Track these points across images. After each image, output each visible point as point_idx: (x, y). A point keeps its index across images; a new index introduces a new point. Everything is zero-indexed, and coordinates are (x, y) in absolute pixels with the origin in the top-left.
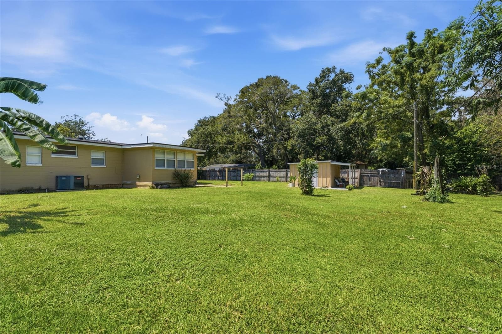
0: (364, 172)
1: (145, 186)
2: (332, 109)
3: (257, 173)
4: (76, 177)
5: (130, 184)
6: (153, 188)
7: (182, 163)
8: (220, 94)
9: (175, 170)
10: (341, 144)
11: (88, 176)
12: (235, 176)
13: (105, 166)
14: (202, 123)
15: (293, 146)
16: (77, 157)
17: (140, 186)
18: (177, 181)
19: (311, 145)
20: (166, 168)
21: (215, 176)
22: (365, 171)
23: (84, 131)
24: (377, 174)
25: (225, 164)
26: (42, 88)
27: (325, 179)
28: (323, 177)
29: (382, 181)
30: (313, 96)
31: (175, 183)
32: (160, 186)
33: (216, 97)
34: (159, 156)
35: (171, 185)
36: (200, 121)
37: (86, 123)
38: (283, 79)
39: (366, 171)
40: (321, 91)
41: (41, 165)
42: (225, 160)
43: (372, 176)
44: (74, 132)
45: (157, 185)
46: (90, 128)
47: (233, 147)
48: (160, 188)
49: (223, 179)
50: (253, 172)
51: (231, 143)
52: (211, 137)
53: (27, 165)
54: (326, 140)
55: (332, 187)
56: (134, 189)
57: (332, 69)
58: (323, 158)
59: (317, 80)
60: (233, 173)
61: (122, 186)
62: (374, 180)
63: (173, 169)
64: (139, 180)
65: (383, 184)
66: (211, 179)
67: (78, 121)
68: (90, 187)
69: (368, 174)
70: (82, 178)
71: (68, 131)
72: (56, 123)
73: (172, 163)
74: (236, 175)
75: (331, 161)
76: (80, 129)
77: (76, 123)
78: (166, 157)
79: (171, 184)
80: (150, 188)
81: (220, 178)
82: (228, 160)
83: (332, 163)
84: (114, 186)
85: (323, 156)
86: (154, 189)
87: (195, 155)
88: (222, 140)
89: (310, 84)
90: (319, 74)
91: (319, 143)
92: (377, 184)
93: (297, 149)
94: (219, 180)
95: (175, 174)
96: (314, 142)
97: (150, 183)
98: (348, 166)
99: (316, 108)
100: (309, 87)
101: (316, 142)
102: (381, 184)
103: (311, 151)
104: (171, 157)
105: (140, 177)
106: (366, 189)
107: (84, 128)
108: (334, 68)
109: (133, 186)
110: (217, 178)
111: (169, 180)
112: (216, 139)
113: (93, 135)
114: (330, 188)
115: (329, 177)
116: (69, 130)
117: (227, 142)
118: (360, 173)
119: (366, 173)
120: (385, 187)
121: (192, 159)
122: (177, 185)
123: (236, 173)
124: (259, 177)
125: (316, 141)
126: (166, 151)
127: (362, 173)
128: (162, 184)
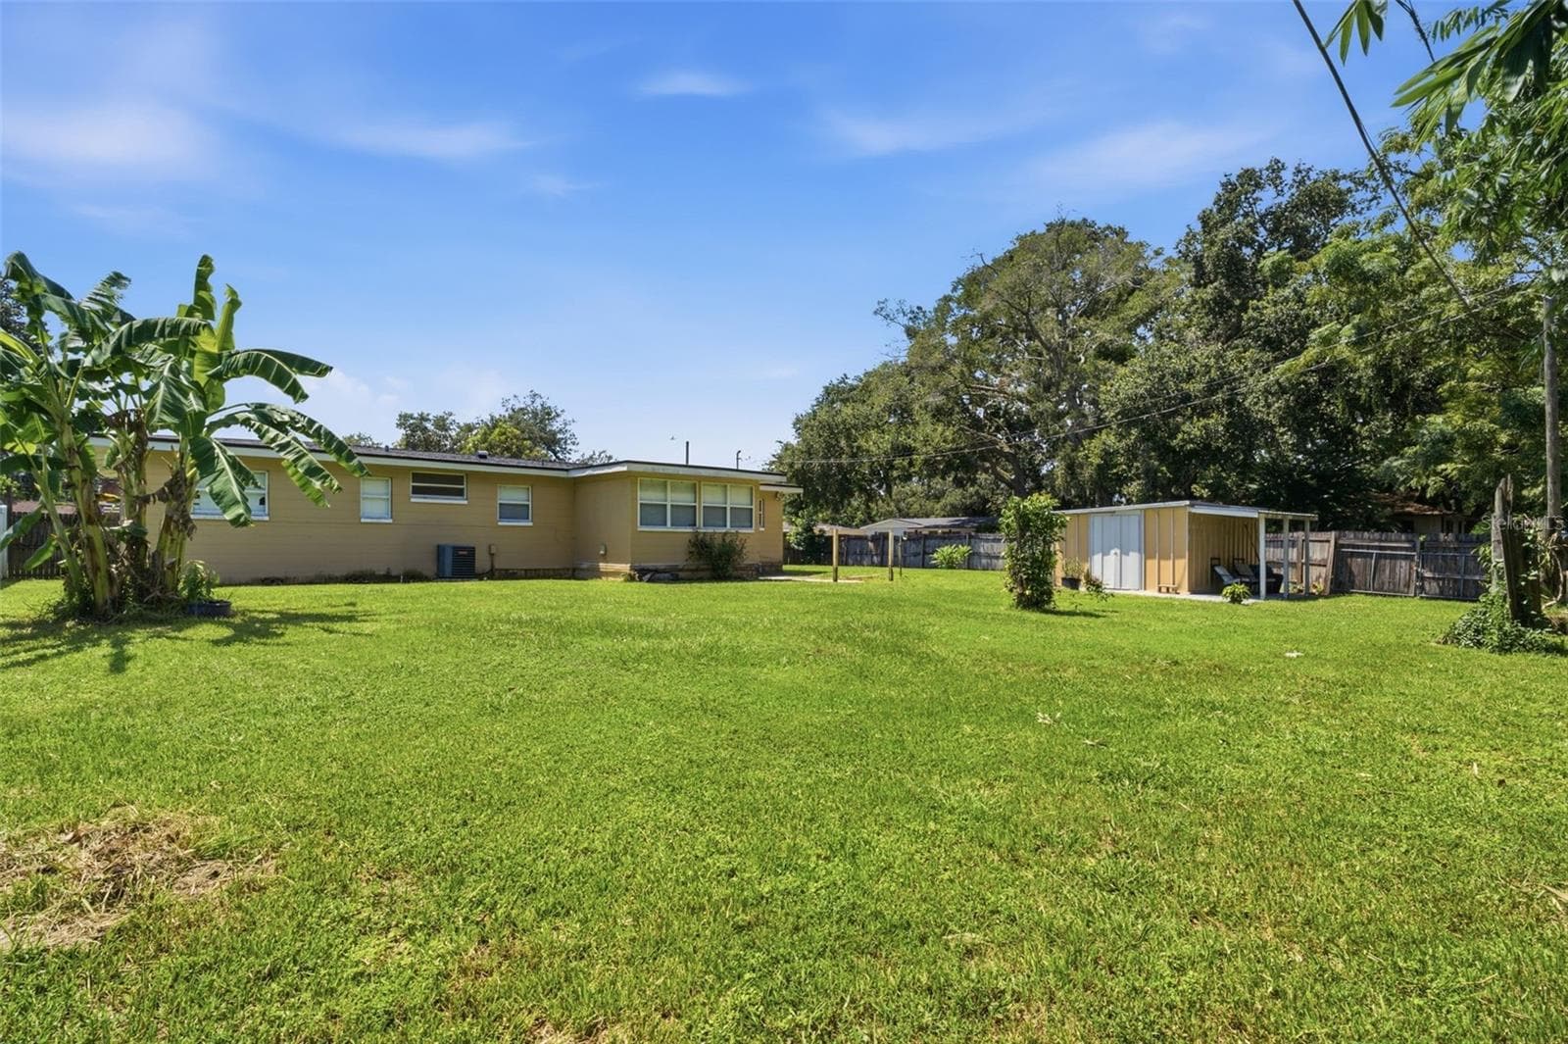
0: (1352, 542)
1: (616, 574)
2: (1249, 320)
3: (986, 545)
4: (456, 549)
5: (588, 570)
6: (631, 579)
7: (716, 514)
8: (888, 303)
9: (696, 534)
10: (1286, 442)
11: (490, 547)
12: (916, 555)
13: (531, 524)
14: (835, 394)
15: (1108, 455)
16: (466, 502)
17: (608, 574)
18: (702, 564)
19: (1165, 452)
20: (669, 528)
21: (861, 554)
22: (1355, 537)
23: (554, 434)
24: (1406, 549)
25: (928, 516)
26: (318, 369)
27: (1167, 565)
28: (1163, 556)
29: (1428, 574)
30: (1196, 277)
31: (697, 570)
32: (648, 576)
33: (875, 313)
34: (652, 496)
35: (681, 574)
36: (828, 391)
37: (559, 411)
38: (1109, 227)
39: (1363, 539)
40: (1218, 256)
41: (390, 521)
42: (929, 505)
43: (1386, 557)
44: (530, 439)
45: (644, 573)
46: (566, 424)
47: (911, 464)
48: (649, 581)
49: (883, 564)
50: (973, 541)
51: (907, 451)
52: (848, 437)
53: (363, 520)
54: (1221, 428)
55: (1193, 591)
56: (591, 582)
57: (1265, 173)
58: (1205, 493)
59: (1205, 220)
60: (913, 546)
61: (573, 573)
62: (1393, 570)
63: (689, 530)
64: (605, 558)
65: (1432, 587)
66: (850, 561)
67: (540, 408)
68: (497, 574)
69: (1368, 547)
70: (472, 551)
71: (515, 437)
72: (492, 418)
73: (686, 515)
74: (920, 549)
75: (1188, 502)
76: (543, 429)
77: (535, 414)
78: (669, 499)
79: (681, 570)
80: (626, 581)
81: (875, 558)
82: (938, 506)
83: (1193, 510)
84: (552, 573)
85: (1207, 486)
86: (634, 584)
87: (758, 489)
88: (876, 444)
89: (1188, 234)
90: (1213, 197)
91: (1191, 441)
92: (1408, 585)
93: (1121, 464)
94: (873, 564)
95: (694, 545)
96: (1173, 436)
97: (625, 568)
98: (1256, 520)
99: (1206, 320)
100: (1183, 248)
101: (1183, 440)
102: (1422, 588)
103: (1164, 468)
104: (684, 498)
105: (606, 551)
106: (1355, 602)
107: (556, 426)
108: (1276, 167)
109: (595, 574)
110: (866, 560)
111: (680, 560)
112: (862, 442)
113: (574, 443)
114: (1185, 594)
115: (1183, 557)
116: (518, 432)
117: (892, 448)
118: (1337, 547)
119: (1362, 547)
120: (1443, 596)
121: (749, 502)
122: (701, 574)
123: (921, 546)
124: (989, 556)
125: (1180, 436)
126: (669, 482)
127: (1343, 546)
128: (656, 571)
